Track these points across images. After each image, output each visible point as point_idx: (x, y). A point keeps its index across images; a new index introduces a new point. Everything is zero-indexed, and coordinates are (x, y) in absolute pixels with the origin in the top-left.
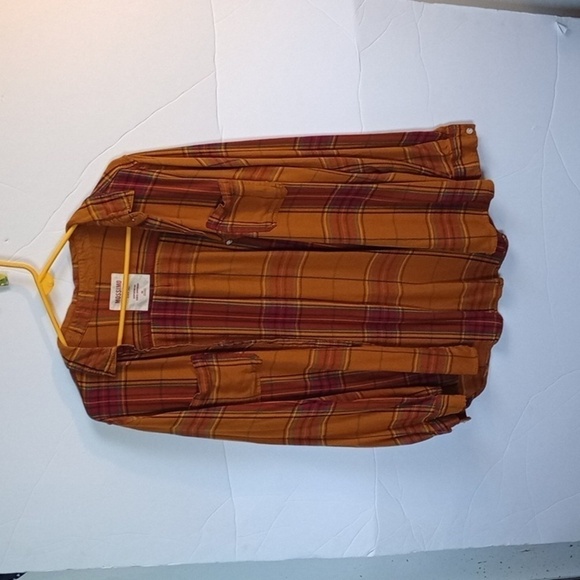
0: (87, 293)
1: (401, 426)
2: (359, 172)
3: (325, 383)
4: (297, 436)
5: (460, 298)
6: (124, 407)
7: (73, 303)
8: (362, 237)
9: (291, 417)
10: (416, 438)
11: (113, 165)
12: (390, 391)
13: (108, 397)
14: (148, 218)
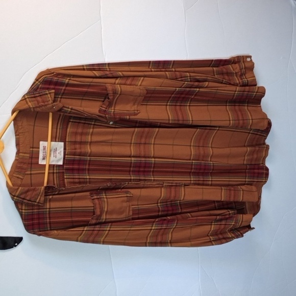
0: (25, 153)
1: (215, 233)
2: (188, 81)
3: (170, 209)
4: (154, 241)
5: (245, 156)
6: (48, 225)
7: (16, 160)
8: (191, 119)
9: (151, 229)
10: (224, 241)
11: (41, 74)
12: (207, 212)
13: (39, 218)
14: (64, 107)
